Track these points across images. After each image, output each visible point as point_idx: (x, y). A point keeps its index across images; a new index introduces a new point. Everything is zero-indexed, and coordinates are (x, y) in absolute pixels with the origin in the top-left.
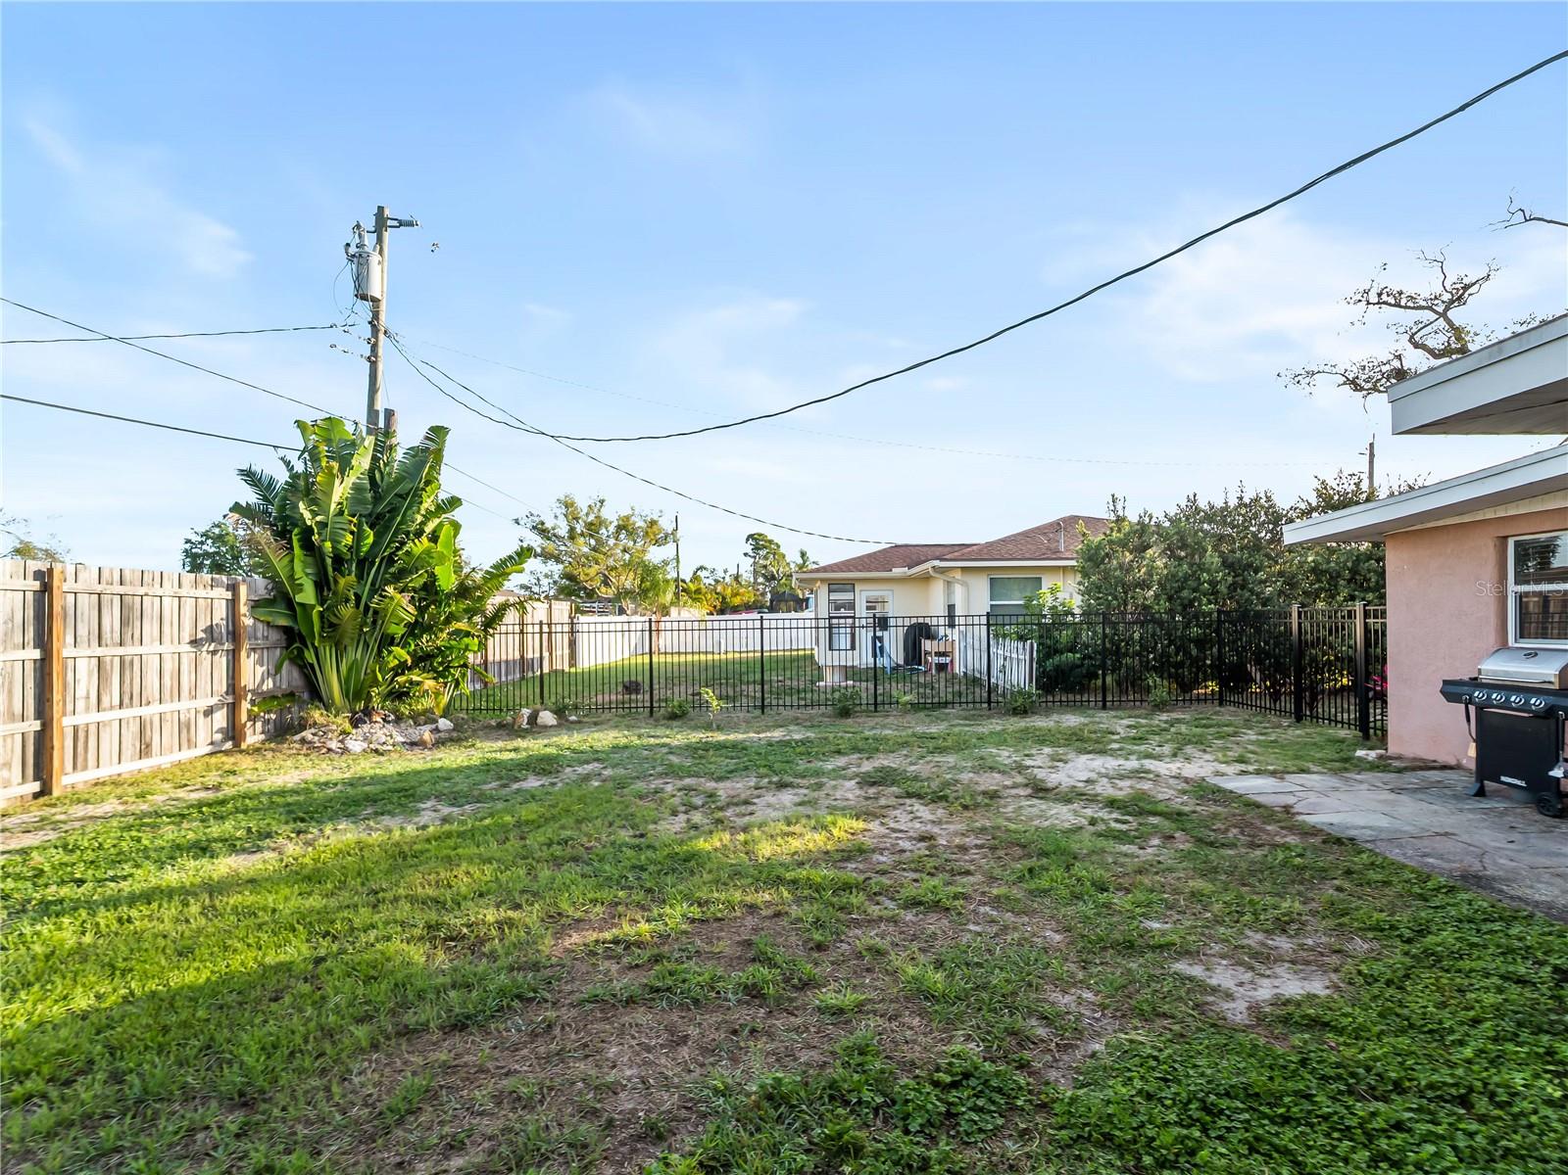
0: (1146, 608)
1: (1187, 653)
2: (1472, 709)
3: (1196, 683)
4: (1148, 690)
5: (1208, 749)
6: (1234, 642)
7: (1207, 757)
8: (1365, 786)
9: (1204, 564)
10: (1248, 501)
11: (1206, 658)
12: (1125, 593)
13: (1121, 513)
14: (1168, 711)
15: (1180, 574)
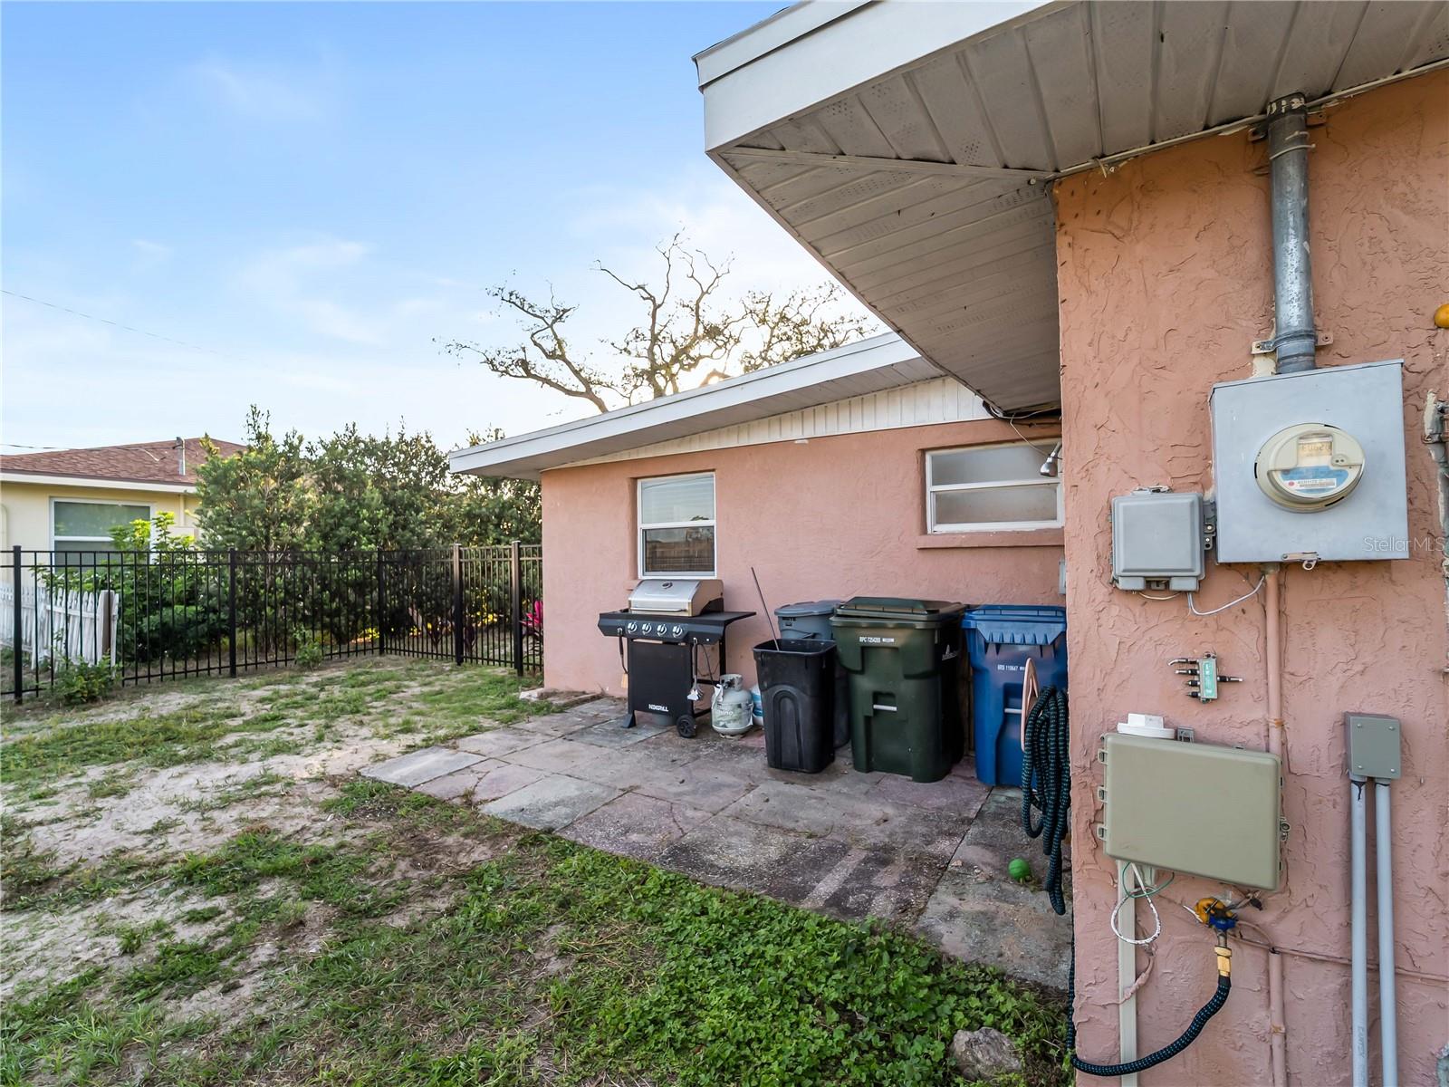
0: (294, 548)
1: (344, 598)
2: (625, 640)
3: (355, 632)
4: (295, 645)
5: (366, 719)
6: (395, 585)
7: (365, 732)
8: (538, 738)
9: (364, 500)
10: (409, 440)
11: (365, 603)
12: (267, 528)
13: (263, 430)
14: (320, 669)
15: (337, 509)
